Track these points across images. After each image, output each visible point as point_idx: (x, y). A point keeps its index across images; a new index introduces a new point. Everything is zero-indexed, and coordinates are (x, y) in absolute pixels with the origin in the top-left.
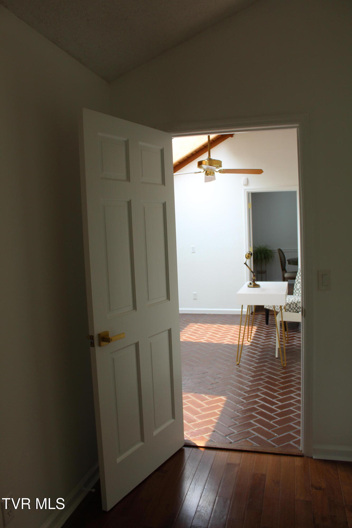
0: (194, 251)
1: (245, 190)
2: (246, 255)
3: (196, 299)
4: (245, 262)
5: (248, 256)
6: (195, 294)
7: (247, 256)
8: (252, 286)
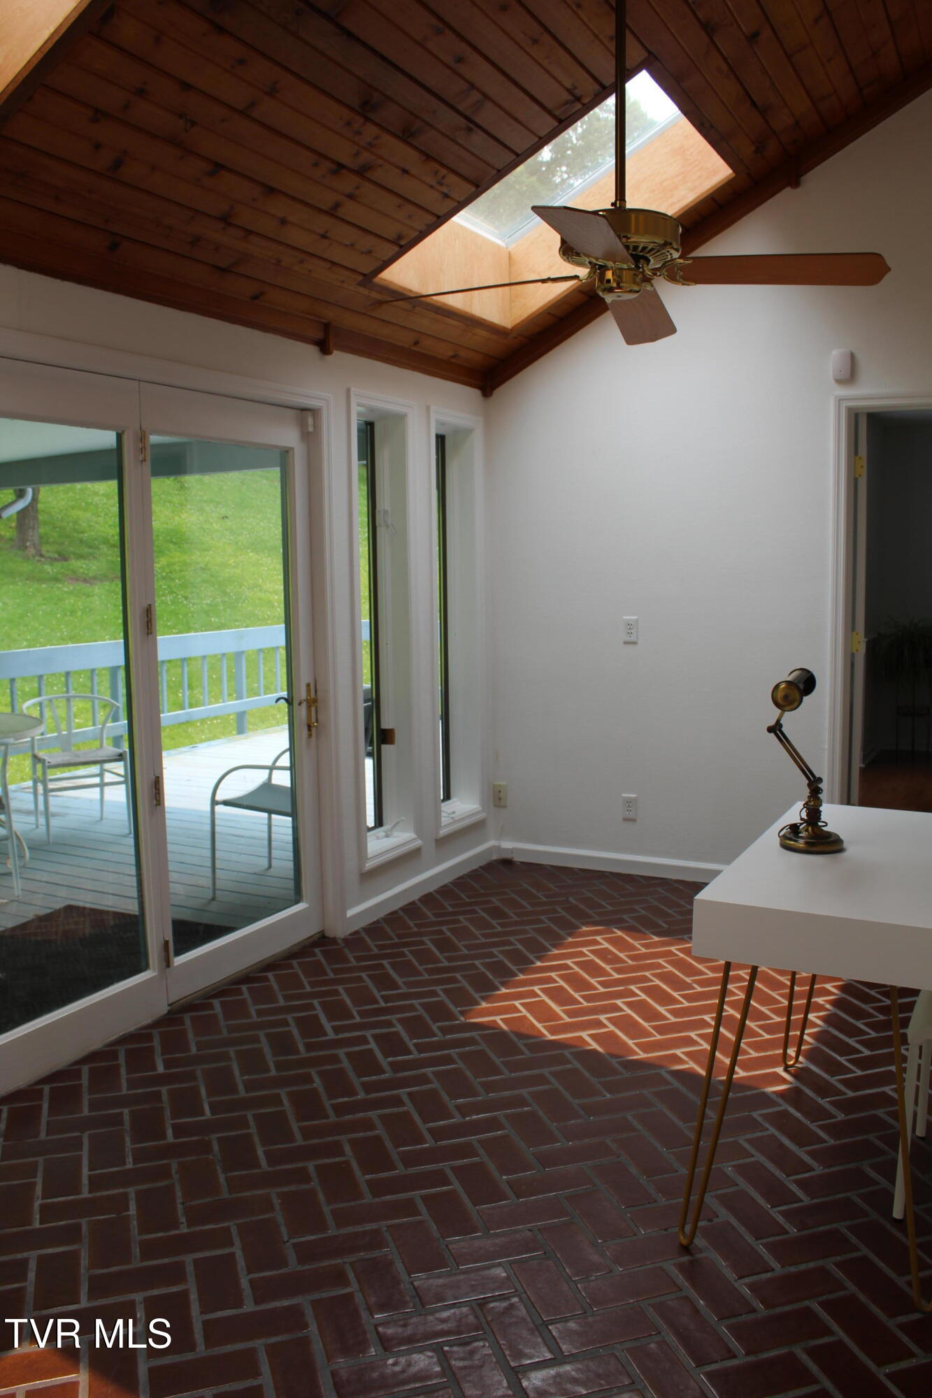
0: (633, 639)
1: (840, 400)
2: (777, 686)
3: (634, 820)
4: (772, 723)
5: (786, 697)
6: (629, 802)
7: (780, 695)
8: (801, 844)
